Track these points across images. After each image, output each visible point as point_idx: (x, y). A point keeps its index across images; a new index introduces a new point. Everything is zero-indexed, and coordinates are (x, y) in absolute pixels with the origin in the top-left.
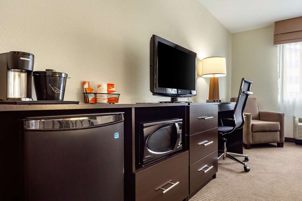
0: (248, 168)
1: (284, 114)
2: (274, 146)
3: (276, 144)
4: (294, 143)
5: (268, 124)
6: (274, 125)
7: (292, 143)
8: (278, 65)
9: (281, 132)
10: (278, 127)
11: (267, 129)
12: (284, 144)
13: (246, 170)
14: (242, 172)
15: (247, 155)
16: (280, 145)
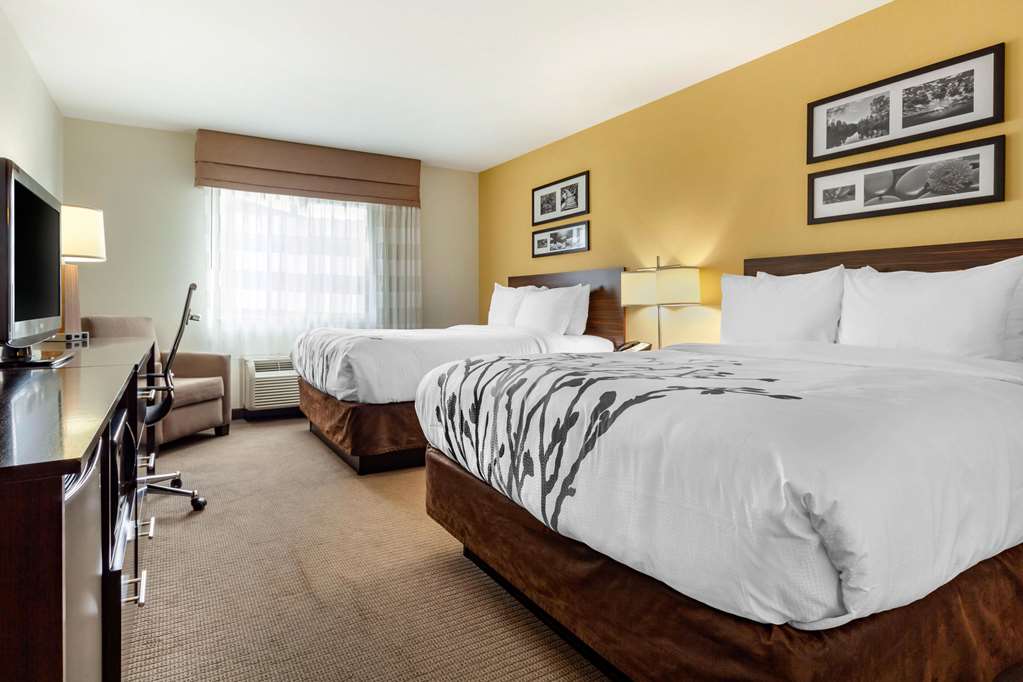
0: (201, 499)
1: (230, 356)
2: (208, 437)
3: (212, 432)
4: (244, 421)
5: (200, 386)
6: (212, 385)
7: (239, 421)
8: (208, 236)
9: (225, 399)
10: (219, 389)
11: (199, 397)
12: (231, 427)
13: (198, 506)
14: (190, 515)
15: (178, 473)
16: (222, 431)
